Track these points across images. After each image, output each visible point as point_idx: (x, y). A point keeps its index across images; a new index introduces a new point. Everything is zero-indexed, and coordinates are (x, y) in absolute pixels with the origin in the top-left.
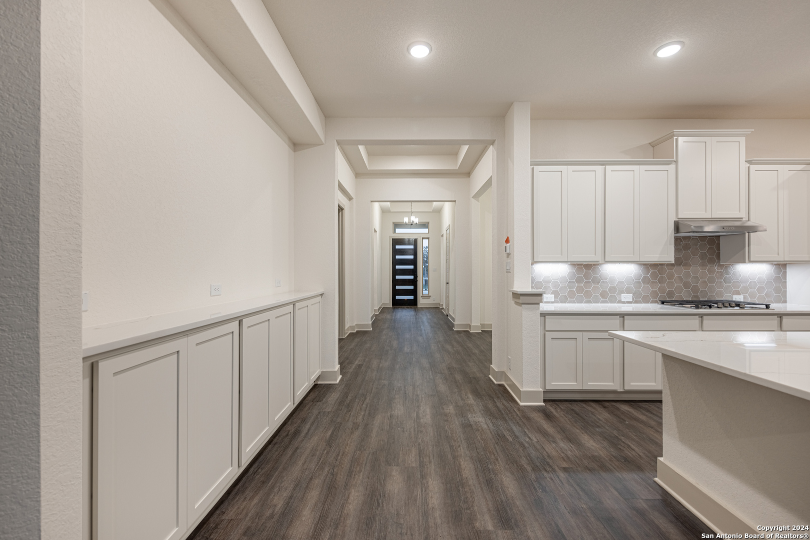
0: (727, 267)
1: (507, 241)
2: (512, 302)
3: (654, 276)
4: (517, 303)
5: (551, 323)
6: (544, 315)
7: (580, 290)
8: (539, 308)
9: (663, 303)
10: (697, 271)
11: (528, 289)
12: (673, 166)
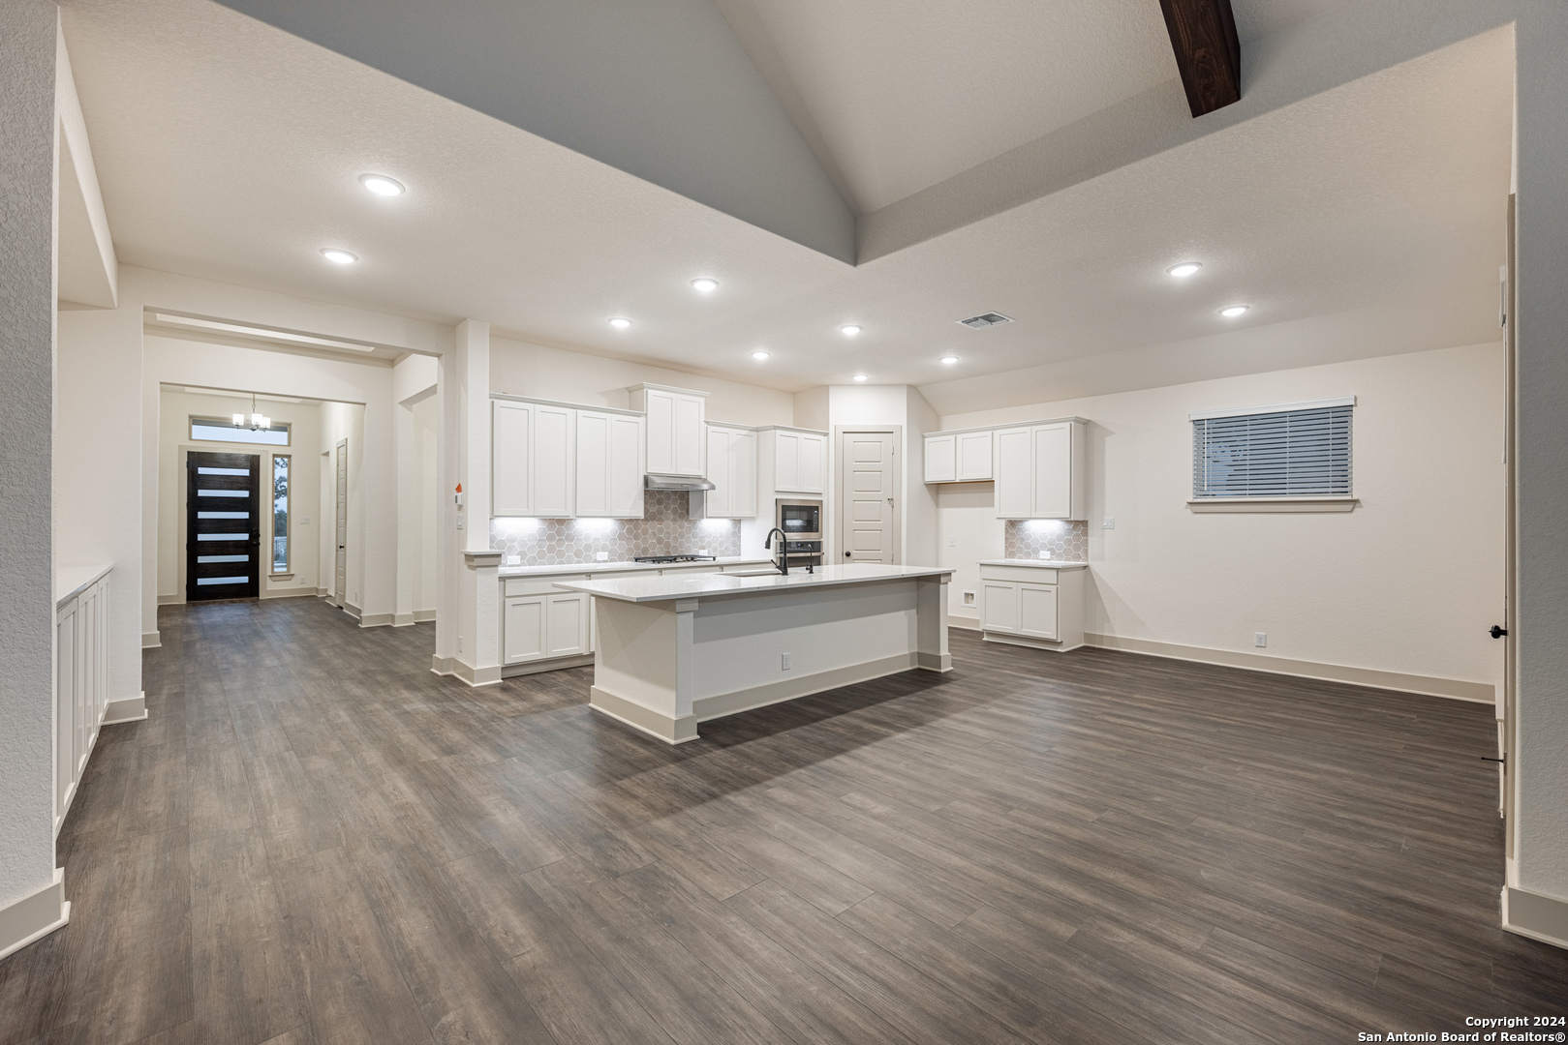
0: (694, 522)
1: (459, 489)
2: (464, 567)
3: (629, 531)
4: (471, 567)
5: (512, 588)
6: (503, 579)
7: (551, 549)
8: (497, 571)
9: (636, 560)
10: (668, 526)
11: (485, 548)
12: (643, 419)
